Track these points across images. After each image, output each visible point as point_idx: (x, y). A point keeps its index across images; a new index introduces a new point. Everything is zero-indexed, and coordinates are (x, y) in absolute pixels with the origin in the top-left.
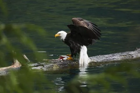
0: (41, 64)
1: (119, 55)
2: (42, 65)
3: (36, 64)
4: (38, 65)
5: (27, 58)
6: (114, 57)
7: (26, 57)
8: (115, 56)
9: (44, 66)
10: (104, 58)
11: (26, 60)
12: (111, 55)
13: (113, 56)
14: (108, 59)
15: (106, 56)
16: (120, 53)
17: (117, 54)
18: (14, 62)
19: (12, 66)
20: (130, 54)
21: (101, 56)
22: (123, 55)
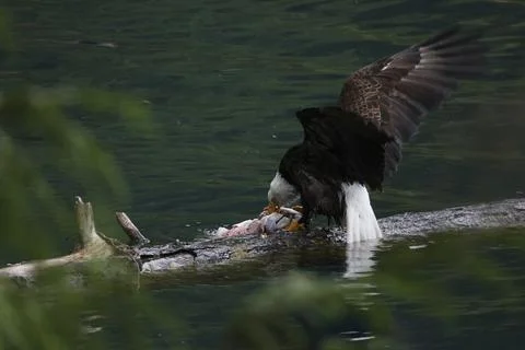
0: (186, 247)
1: (481, 213)
2: (191, 251)
3: (167, 246)
4: (174, 250)
5: (132, 226)
6: (461, 219)
7: (129, 220)
8: (462, 215)
9: (195, 255)
10: (422, 223)
11: (128, 231)
12: (448, 213)
13: (456, 216)
14: (436, 227)
15: (429, 216)
16: (484, 206)
17: (470, 207)
19: (78, 255)
20: (520, 207)
21: (411, 218)
22: (494, 211)
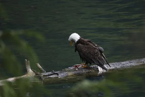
0: (55, 73)
1: (137, 62)
2: (57, 74)
3: (50, 73)
4: (52, 74)
5: (40, 67)
6: (131, 64)
7: (40, 65)
8: (131, 62)
9: (58, 75)
10: (120, 65)
11: (39, 68)
12: (127, 62)
14: (124, 66)
15: (123, 63)
16: (137, 60)
17: (134, 60)
18: (28, 71)
19: (26, 75)
21: (117, 63)
22: (140, 61)
